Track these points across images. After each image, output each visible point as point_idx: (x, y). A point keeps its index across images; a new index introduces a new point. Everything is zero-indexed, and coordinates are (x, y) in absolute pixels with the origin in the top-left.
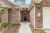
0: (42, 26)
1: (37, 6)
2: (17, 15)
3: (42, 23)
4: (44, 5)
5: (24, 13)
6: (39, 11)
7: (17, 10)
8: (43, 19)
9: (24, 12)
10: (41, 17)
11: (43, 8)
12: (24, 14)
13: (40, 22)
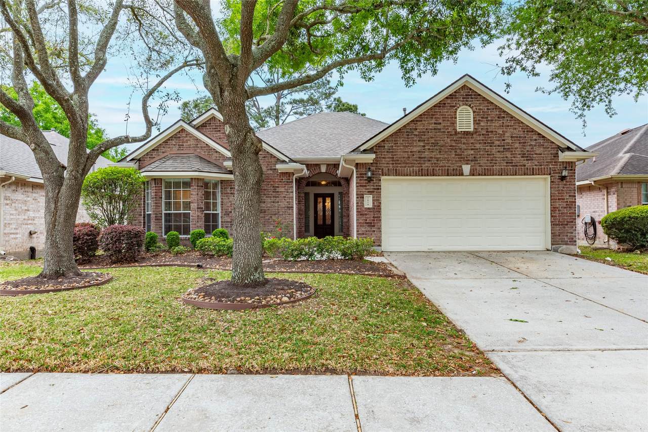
0: (379, 240)
1: (363, 170)
2: (283, 204)
3: (379, 229)
4: (385, 170)
5: (313, 190)
6: (370, 187)
7: (285, 179)
8: (382, 216)
9: (316, 184)
10: (377, 208)
11: (383, 178)
12: (317, 196)
13: (371, 225)
